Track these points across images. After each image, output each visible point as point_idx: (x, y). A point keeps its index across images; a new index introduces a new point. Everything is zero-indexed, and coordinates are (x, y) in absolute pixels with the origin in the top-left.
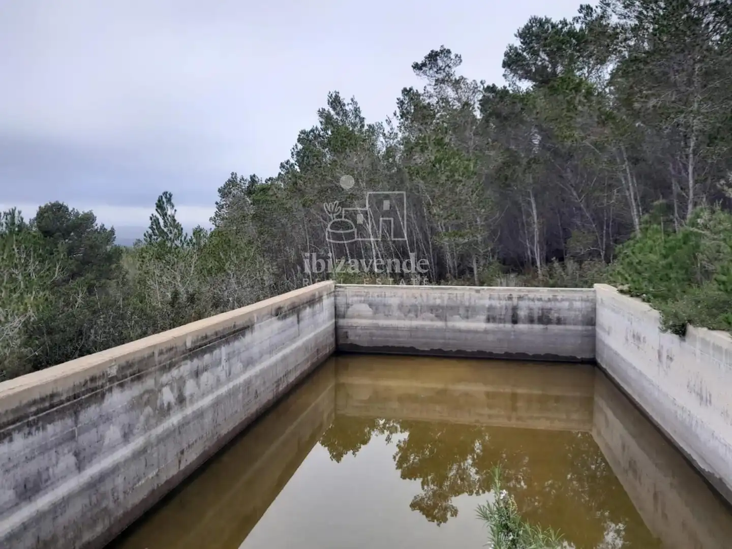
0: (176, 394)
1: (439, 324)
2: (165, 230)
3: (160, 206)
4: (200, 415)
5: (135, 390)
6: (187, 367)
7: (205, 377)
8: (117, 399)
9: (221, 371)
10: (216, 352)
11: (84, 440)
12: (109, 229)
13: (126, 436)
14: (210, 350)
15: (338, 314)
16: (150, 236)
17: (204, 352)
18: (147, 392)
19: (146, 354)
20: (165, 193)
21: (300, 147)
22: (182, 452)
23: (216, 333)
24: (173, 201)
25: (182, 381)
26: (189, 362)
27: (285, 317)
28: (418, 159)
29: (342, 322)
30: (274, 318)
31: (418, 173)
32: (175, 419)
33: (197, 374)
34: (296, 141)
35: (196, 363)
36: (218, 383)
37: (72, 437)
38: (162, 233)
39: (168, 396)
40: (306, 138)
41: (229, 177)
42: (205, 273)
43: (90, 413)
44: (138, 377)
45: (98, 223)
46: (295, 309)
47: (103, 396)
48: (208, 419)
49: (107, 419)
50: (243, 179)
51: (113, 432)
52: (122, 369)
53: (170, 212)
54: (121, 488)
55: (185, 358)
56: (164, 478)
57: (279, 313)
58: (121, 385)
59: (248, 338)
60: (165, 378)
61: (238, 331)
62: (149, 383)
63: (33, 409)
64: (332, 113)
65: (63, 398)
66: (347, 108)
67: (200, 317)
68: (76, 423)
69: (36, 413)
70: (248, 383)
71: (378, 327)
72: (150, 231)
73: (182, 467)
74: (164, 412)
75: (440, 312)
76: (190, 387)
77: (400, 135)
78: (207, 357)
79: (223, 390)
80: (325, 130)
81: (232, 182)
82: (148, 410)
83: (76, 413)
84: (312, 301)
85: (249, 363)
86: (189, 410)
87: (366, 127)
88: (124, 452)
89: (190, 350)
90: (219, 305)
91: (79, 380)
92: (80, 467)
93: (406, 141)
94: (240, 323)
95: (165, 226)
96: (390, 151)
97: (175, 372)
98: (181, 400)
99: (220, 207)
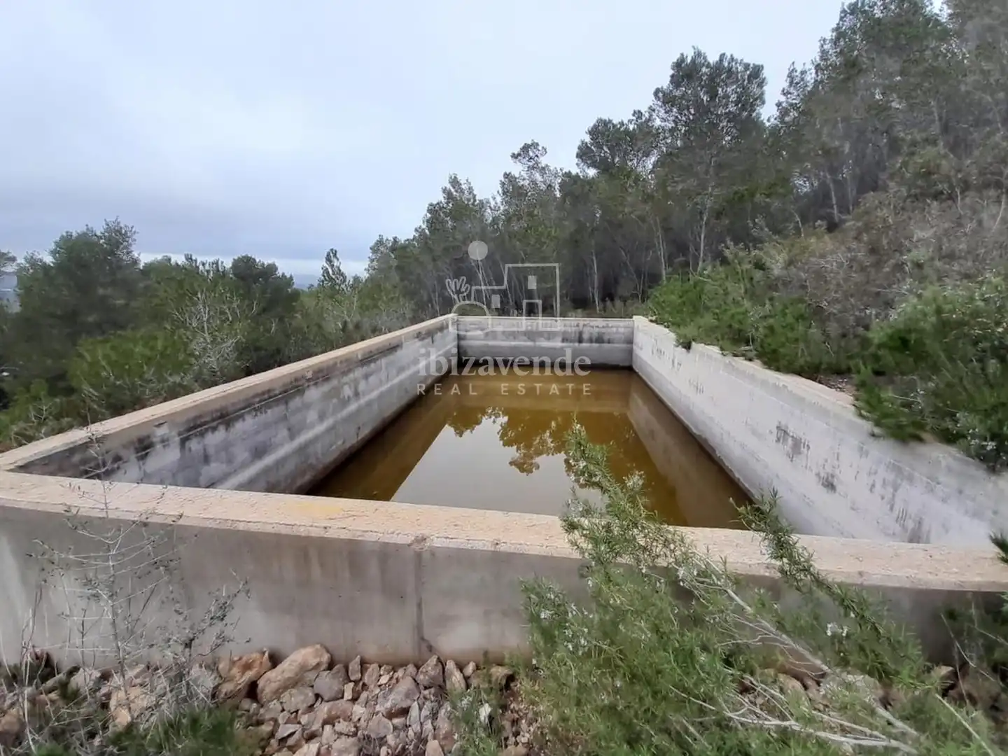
0: (353, 389)
1: (530, 343)
2: (334, 277)
3: (328, 259)
4: (369, 404)
5: (326, 388)
6: (359, 372)
7: (372, 379)
8: (313, 394)
9: (383, 375)
10: (378, 362)
11: (294, 420)
12: (288, 276)
13: (322, 417)
14: (375, 361)
15: (459, 338)
16: (323, 282)
17: (370, 362)
18: (333, 388)
19: (331, 362)
20: (332, 250)
21: (429, 215)
22: (359, 428)
23: (377, 350)
24: (338, 256)
25: (356, 382)
26: (360, 369)
27: (423, 339)
28: (516, 227)
29: (463, 343)
30: (417, 340)
31: (515, 236)
32: (353, 407)
33: (366, 377)
34: (426, 212)
35: (365, 369)
36: (381, 383)
37: (285, 418)
38: (331, 279)
39: (347, 391)
40: (434, 210)
41: (378, 238)
42: (363, 309)
43: (296, 402)
44: (327, 379)
45: (280, 273)
46: (430, 334)
47: (304, 392)
48: (375, 407)
49: (307, 406)
50: (387, 240)
51: (312, 415)
52: (315, 373)
53: (336, 263)
54: (319, 451)
55: (358, 366)
56: (348, 445)
57: (419, 336)
58: (316, 384)
59: (399, 353)
60: (345, 379)
61: (393, 348)
62: (334, 382)
63: (257, 400)
64: (453, 190)
65: (277, 392)
66: (463, 187)
67: (363, 339)
68: (287, 409)
69: (260, 402)
70: (401, 383)
71: (487, 346)
72: (323, 278)
73: (359, 438)
74: (345, 402)
75: (530, 335)
76: (362, 386)
77: (502, 208)
78: (373, 365)
79: (384, 388)
80: (448, 203)
81: (380, 242)
82: (335, 401)
83: (287, 403)
84: (442, 328)
85: (401, 369)
86: (363, 401)
87: (478, 202)
88: (320, 428)
89: (361, 361)
90: (376, 331)
91: (288, 380)
92: (292, 437)
93: (506, 212)
94: (394, 343)
95: (333, 274)
96: (495, 220)
97: (351, 376)
98: (357, 394)
99: (372, 261)
